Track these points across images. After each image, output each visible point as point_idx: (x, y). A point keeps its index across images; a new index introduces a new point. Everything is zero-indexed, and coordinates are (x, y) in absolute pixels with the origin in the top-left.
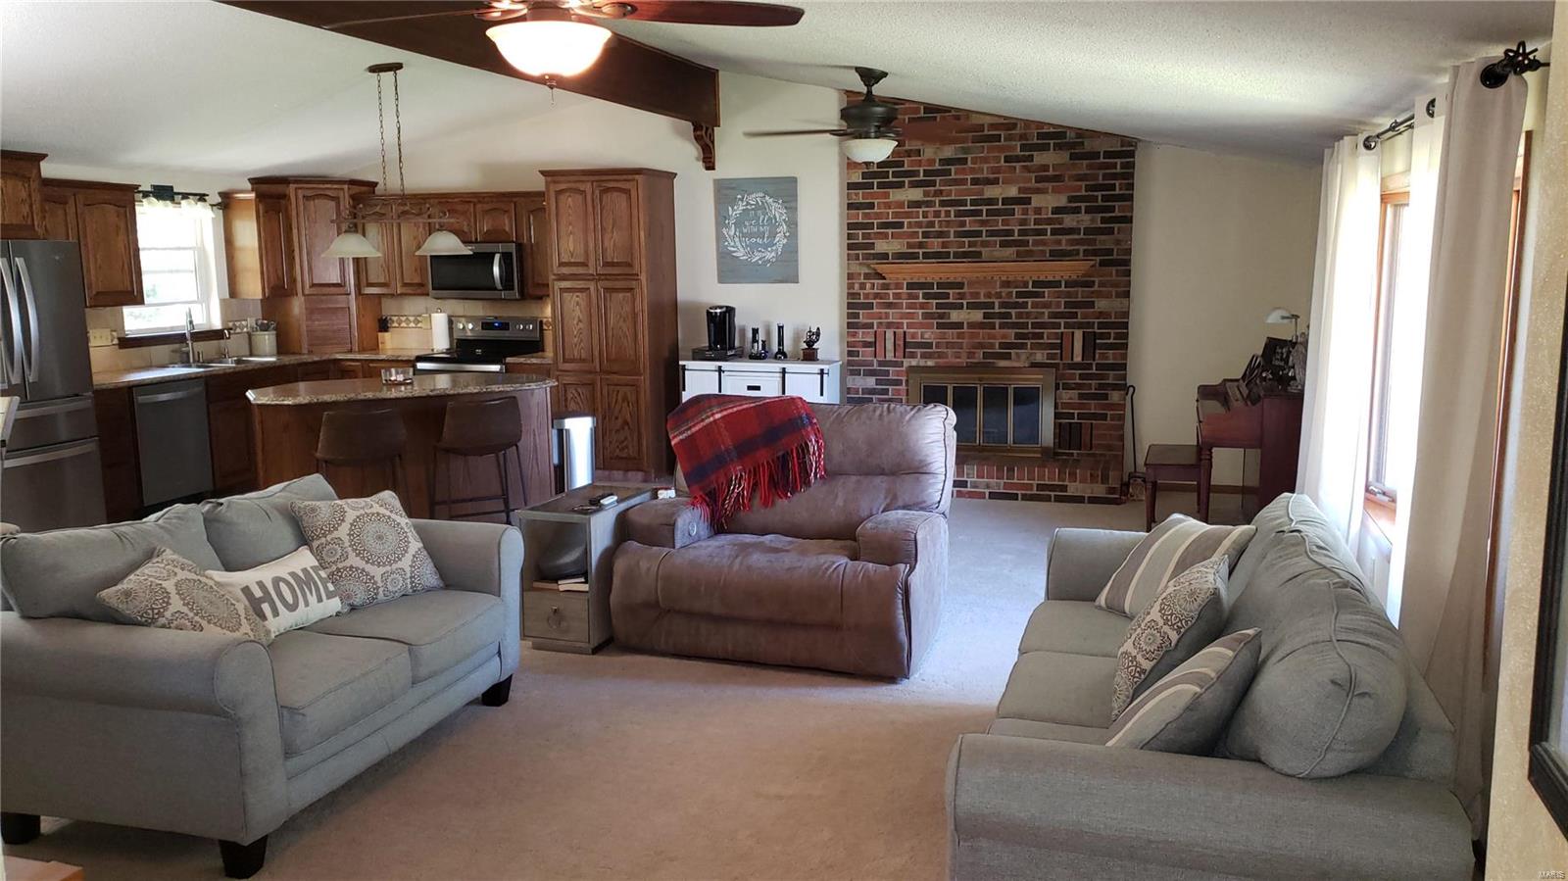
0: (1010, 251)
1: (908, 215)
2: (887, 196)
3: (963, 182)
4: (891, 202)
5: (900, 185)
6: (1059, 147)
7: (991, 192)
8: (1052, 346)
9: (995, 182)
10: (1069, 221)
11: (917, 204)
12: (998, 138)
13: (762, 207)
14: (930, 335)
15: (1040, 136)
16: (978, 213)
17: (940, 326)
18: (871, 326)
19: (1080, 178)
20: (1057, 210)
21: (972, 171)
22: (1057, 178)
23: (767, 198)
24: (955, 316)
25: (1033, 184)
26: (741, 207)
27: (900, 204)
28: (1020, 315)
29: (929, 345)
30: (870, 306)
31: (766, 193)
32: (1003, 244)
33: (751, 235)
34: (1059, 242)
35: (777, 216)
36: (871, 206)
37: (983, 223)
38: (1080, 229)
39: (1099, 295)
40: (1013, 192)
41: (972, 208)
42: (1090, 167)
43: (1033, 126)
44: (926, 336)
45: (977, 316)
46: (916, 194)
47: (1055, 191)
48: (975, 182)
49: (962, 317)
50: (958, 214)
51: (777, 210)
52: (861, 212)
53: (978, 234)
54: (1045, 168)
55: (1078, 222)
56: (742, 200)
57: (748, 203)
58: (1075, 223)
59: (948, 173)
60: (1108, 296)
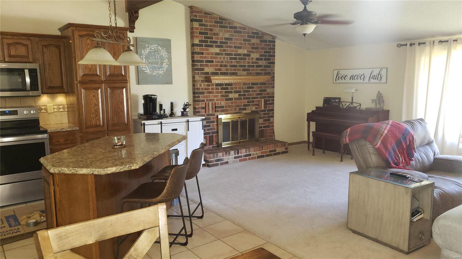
0: (245, 73)
1: (215, 58)
2: (208, 50)
3: (231, 47)
4: (209, 52)
5: (212, 46)
6: (257, 37)
7: (240, 51)
8: (257, 105)
9: (240, 48)
10: (260, 63)
11: (217, 54)
12: (241, 32)
13: (157, 51)
14: (223, 103)
15: (253, 33)
16: (236, 59)
17: (226, 100)
18: (203, 101)
19: (263, 48)
20: (257, 59)
21: (234, 43)
22: (257, 48)
23: (159, 47)
24: (231, 96)
25: (251, 50)
26: (147, 50)
27: (212, 54)
28: (248, 95)
29: (222, 107)
30: (203, 93)
31: (159, 45)
32: (244, 70)
33: (152, 63)
34: (257, 70)
35: (164, 55)
36: (202, 53)
37: (238, 62)
38: (263, 66)
39: (267, 87)
40: (245, 52)
41: (234, 57)
42: (265, 45)
43: (251, 29)
44: (222, 104)
45: (237, 95)
46: (217, 50)
47: (257, 52)
48: (235, 47)
49: (232, 96)
50: (231, 59)
51: (163, 53)
52: (199, 55)
53: (236, 66)
54: (254, 44)
55: (262, 63)
56: (148, 47)
57: (151, 49)
58: (261, 64)
59: (227, 43)
60: (270, 88)
